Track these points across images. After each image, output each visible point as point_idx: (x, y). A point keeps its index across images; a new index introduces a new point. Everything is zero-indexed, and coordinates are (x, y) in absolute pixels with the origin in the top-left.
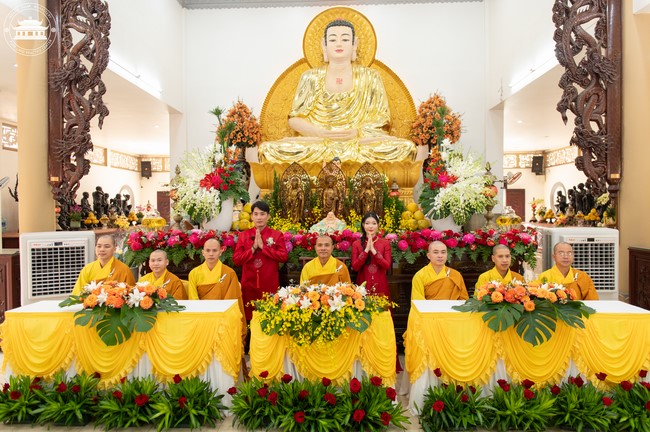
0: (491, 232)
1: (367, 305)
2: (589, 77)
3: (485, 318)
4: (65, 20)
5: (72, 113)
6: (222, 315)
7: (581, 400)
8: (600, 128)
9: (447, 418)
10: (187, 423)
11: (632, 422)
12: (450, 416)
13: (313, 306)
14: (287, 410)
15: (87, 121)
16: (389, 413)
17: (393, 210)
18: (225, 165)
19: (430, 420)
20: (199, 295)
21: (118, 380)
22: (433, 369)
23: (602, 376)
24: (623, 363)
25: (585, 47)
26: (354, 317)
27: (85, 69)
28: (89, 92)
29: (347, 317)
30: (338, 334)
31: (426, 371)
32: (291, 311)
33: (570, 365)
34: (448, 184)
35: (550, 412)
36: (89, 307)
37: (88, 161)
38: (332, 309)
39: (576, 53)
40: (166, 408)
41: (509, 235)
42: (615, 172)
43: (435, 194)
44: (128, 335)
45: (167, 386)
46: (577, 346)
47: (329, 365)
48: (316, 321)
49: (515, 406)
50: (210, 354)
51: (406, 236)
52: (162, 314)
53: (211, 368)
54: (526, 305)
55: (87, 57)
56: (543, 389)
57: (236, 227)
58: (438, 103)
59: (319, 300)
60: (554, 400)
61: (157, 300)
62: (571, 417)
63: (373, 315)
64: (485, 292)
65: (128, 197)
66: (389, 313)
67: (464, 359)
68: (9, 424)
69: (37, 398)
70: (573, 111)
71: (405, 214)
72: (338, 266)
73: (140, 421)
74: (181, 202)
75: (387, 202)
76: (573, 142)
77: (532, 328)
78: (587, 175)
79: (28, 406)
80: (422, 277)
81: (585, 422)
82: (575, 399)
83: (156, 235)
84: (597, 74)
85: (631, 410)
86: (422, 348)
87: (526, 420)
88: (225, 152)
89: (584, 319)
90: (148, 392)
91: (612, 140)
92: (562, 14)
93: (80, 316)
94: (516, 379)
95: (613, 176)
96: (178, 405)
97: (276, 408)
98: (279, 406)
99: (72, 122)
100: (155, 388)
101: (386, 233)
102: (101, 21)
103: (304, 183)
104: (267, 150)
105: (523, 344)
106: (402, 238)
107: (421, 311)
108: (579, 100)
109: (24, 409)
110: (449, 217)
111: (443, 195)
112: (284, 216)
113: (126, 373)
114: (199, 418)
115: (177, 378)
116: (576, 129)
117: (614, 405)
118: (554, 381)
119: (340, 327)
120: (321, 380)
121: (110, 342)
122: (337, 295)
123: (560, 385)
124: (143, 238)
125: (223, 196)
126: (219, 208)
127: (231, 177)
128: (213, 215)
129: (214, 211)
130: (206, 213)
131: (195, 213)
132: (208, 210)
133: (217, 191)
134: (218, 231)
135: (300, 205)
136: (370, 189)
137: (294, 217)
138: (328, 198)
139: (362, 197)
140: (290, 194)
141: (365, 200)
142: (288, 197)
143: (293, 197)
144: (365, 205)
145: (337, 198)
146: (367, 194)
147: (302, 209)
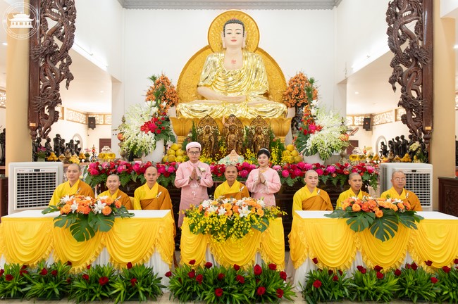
0: (347, 165)
1: (265, 213)
2: (411, 60)
3: (348, 222)
4: (43, 11)
5: (47, 77)
6: (162, 220)
7: (416, 279)
8: (418, 95)
9: (323, 292)
10: (136, 298)
11: (451, 294)
12: (326, 291)
13: (227, 213)
14: (210, 287)
15: (58, 83)
16: (282, 289)
17: (277, 150)
18: (159, 116)
19: (311, 294)
20: (142, 207)
21: (85, 267)
22: (311, 258)
23: (429, 263)
24: (443, 254)
25: (408, 40)
26: (257, 221)
27: (57, 47)
28: (60, 63)
29: (252, 221)
30: (245, 233)
31: (307, 260)
32: (212, 217)
33: (406, 255)
34: (316, 132)
35: (394, 288)
36: (64, 214)
37: (58, 112)
38: (241, 216)
39: (402, 43)
40: (121, 286)
41: (358, 167)
42: (428, 125)
43: (307, 138)
44: (93, 234)
45: (121, 271)
46: (411, 242)
47: (238, 256)
48: (230, 224)
49: (371, 283)
50: (153, 247)
51: (288, 167)
52: (118, 219)
53: (153, 257)
54: (377, 213)
55: (59, 38)
56: (388, 273)
57: (165, 160)
58: (302, 78)
59: (232, 209)
60: (397, 280)
61: (115, 209)
62: (409, 292)
63: (270, 220)
64: (348, 204)
65: (78, 142)
66: (281, 219)
67: (333, 251)
68: (4, 299)
69: (25, 279)
70: (400, 83)
71: (285, 152)
72: (241, 187)
73: (101, 296)
74: (126, 142)
75: (273, 144)
76: (400, 104)
77: (381, 229)
78: (409, 127)
79: (18, 286)
80: (300, 195)
81: (419, 294)
82: (411, 278)
83: (109, 165)
84: (416, 59)
85: (451, 286)
86: (304, 243)
87: (378, 293)
88: (158, 107)
89: (416, 223)
90: (107, 275)
91: (427, 103)
92: (392, 17)
93: (57, 220)
94: (370, 265)
95: (427, 128)
96: (130, 285)
97: (201, 286)
98: (203, 285)
99: (46, 84)
100: (112, 272)
101: (273, 165)
102: (69, 13)
103: (214, 130)
104: (182, 109)
105: (375, 241)
106: (285, 169)
108: (404, 75)
109: (15, 288)
110: (317, 155)
111: (312, 139)
113: (91, 261)
114: (146, 293)
115: (129, 265)
116: (402, 95)
117: (438, 283)
118: (396, 266)
119: (247, 228)
120: (232, 267)
121: (80, 239)
122: (244, 205)
123: (400, 269)
124: (99, 166)
125: (157, 138)
126: (154, 146)
127: (163, 124)
128: (150, 151)
129: (150, 148)
130: (145, 150)
131: (137, 149)
132: (147, 147)
133: (153, 134)
134: (154, 163)
135: (211, 145)
136: (260, 134)
137: (207, 153)
138: (231, 141)
139: (255, 140)
140: (204, 138)
141: (257, 142)
142: (202, 139)
143: (206, 140)
144: (257, 146)
145: (237, 140)
146: (259, 138)
147: (212, 148)
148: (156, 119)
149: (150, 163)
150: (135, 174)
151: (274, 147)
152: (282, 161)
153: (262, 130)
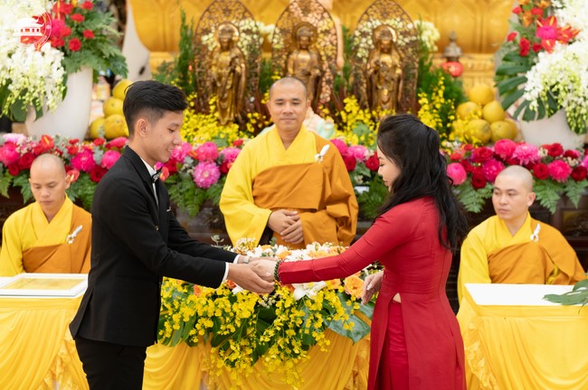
17: (439, 100)
34: (558, 45)
43: (529, 66)
51: (464, 155)
57: (98, 131)
71: (463, 108)
80: (483, 239)
103: (245, 40)
106: (455, 159)
107: (479, 301)
110: (558, 117)
112: (201, 108)
125: (69, 65)
126: (63, 88)
127: (88, 21)
128: (49, 103)
129: (50, 96)
130: (34, 101)
131: (9, 99)
132: (39, 93)
133: (58, 51)
134: (61, 139)
135: (236, 85)
137: (223, 111)
138: (297, 72)
139: (372, 71)
140: (214, 62)
141: (379, 77)
142: (210, 67)
143: (222, 69)
144: (377, 88)
145: (317, 71)
146: (384, 63)
147: (241, 96)
148: (67, 6)
149: (49, 139)
150: (4, 172)
151: (432, 92)
152: (451, 136)
153: (394, 40)
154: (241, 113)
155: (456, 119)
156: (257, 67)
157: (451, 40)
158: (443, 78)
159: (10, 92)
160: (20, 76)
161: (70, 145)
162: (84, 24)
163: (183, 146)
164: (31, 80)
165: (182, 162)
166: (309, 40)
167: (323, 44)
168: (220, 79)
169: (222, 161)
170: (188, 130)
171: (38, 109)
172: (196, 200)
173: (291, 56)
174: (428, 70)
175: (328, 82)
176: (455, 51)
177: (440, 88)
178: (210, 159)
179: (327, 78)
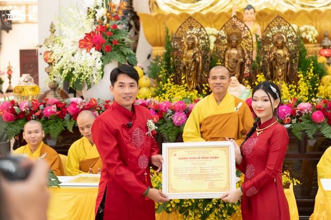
17: (311, 75)
18: (108, 22)
51: (323, 106)
74: (57, 67)
75: (303, 65)
83: (30, 105)
88: (107, 6)
101: (299, 102)
103: (202, 42)
106: (318, 108)
112: (177, 82)
124: (15, 108)
125: (105, 60)
126: (102, 73)
127: (115, 35)
128: (94, 80)
129: (95, 77)
130: (86, 79)
131: (73, 79)
132: (89, 75)
133: (99, 52)
134: (101, 100)
135: (197, 68)
136: (281, 48)
137: (190, 83)
138: (230, 60)
139: (272, 59)
140: (184, 56)
141: (276, 62)
142: (182, 59)
143: (188, 60)
144: (275, 68)
145: (242, 60)
146: (279, 54)
147: (200, 74)
148: (104, 27)
149: (94, 100)
150: (70, 119)
151: (307, 70)
152: (317, 95)
153: (285, 41)
154: (200, 83)
155: (319, 85)
156: (208, 58)
157: (325, 36)
158: (312, 62)
159: (73, 75)
160: (79, 66)
161: (106, 104)
162: (113, 37)
163: (167, 103)
164: (85, 69)
165: (166, 112)
166: (237, 42)
167: (245, 44)
168: (187, 65)
169: (188, 111)
170: (170, 94)
171: (89, 84)
172: (174, 133)
173: (227, 51)
174: (304, 57)
175: (248, 65)
176: (328, 42)
177: (311, 68)
178: (181, 110)
179: (248, 63)
